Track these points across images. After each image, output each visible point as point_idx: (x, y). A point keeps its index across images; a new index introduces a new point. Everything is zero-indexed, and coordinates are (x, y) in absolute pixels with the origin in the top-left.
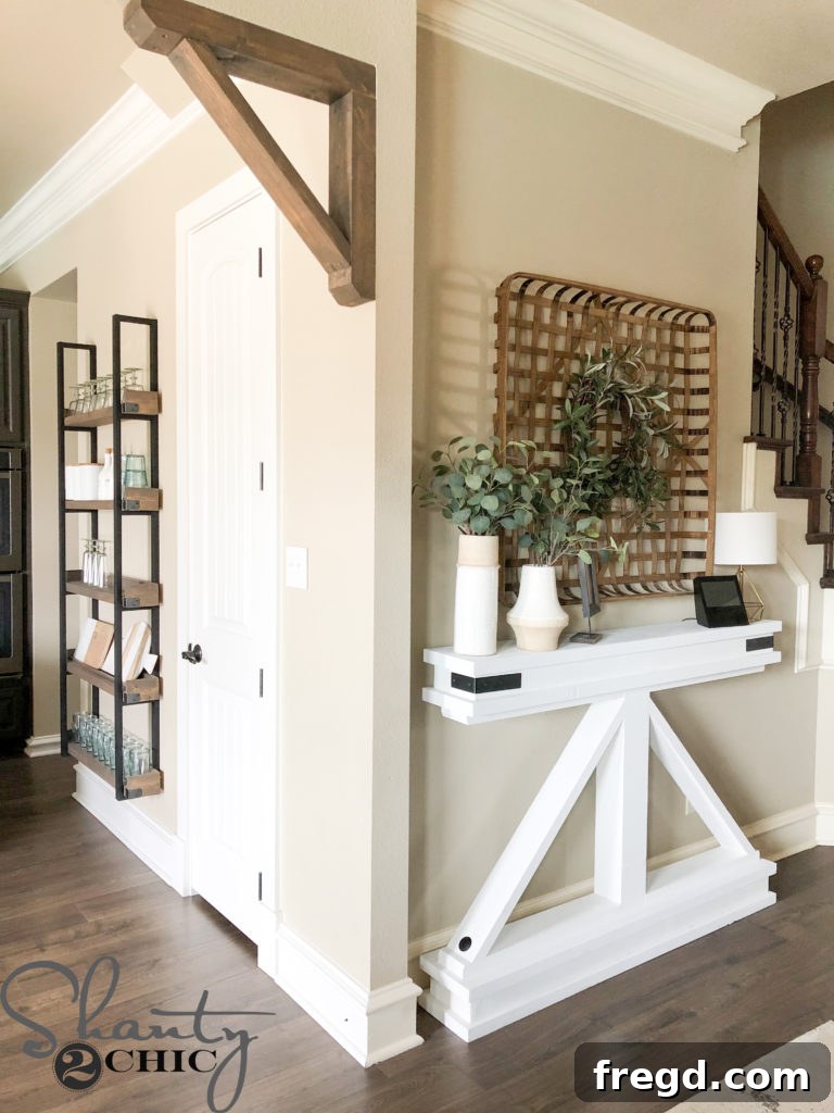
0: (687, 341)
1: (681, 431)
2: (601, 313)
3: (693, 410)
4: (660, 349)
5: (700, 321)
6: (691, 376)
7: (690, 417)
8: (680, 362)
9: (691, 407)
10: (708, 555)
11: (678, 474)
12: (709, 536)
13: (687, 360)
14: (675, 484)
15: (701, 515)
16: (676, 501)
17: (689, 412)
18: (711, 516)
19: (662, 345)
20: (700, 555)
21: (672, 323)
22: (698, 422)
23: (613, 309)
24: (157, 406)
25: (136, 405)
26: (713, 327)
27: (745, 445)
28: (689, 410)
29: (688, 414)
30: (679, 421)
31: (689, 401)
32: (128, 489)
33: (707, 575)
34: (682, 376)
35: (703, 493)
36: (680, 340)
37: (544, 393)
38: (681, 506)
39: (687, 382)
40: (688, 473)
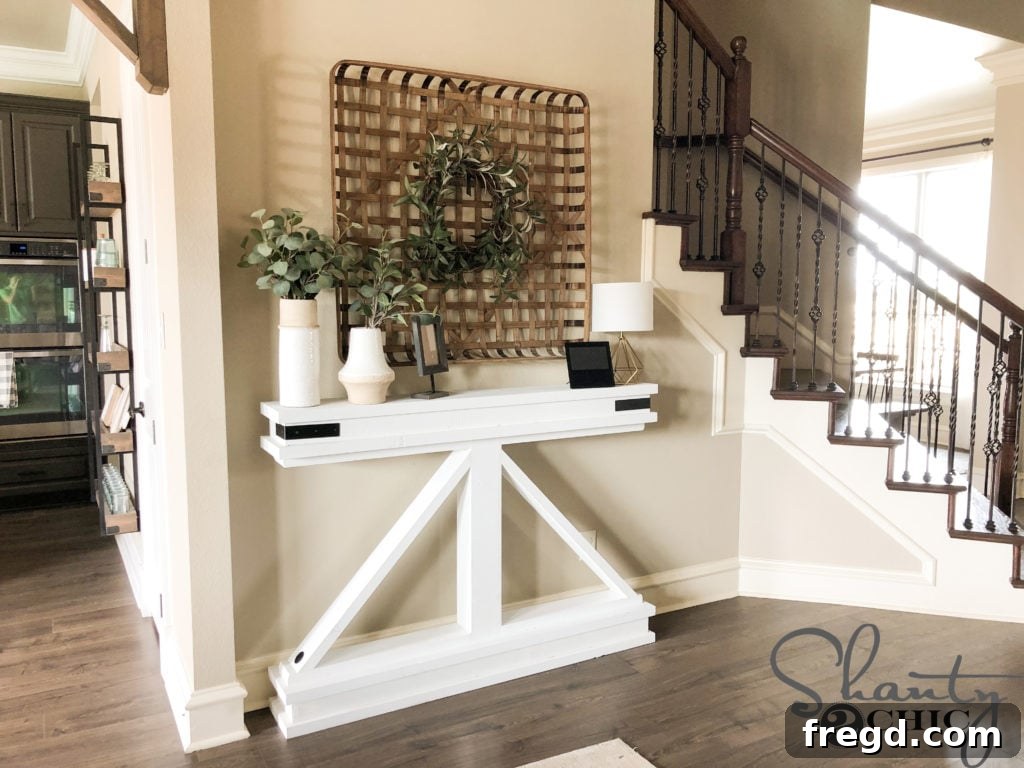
0: (566, 121)
1: (561, 208)
2: (461, 97)
3: (573, 188)
4: (536, 130)
5: (575, 102)
6: (571, 155)
7: (570, 194)
8: (559, 142)
9: (571, 185)
10: (585, 323)
11: (560, 248)
12: (587, 304)
13: (566, 141)
14: (557, 257)
15: (581, 286)
16: (558, 273)
17: (568, 190)
18: (588, 287)
19: (535, 127)
20: (580, 323)
21: (548, 105)
22: (578, 199)
23: (474, 93)
24: (120, 195)
25: (100, 194)
26: (586, 108)
27: (644, 220)
28: (568, 188)
29: (568, 192)
30: (559, 199)
31: (568, 180)
32: (99, 269)
33: (585, 341)
34: (562, 156)
35: (582, 266)
36: (559, 121)
37: (398, 172)
38: (563, 279)
39: (566, 161)
40: (569, 247)
